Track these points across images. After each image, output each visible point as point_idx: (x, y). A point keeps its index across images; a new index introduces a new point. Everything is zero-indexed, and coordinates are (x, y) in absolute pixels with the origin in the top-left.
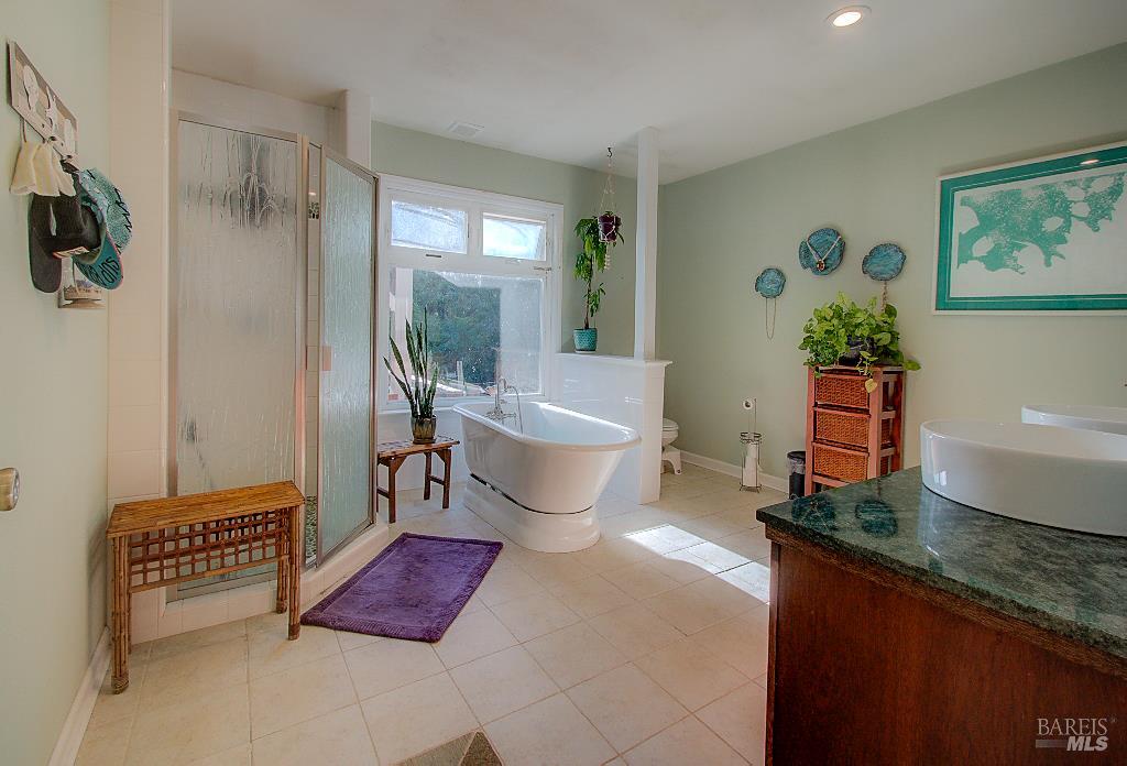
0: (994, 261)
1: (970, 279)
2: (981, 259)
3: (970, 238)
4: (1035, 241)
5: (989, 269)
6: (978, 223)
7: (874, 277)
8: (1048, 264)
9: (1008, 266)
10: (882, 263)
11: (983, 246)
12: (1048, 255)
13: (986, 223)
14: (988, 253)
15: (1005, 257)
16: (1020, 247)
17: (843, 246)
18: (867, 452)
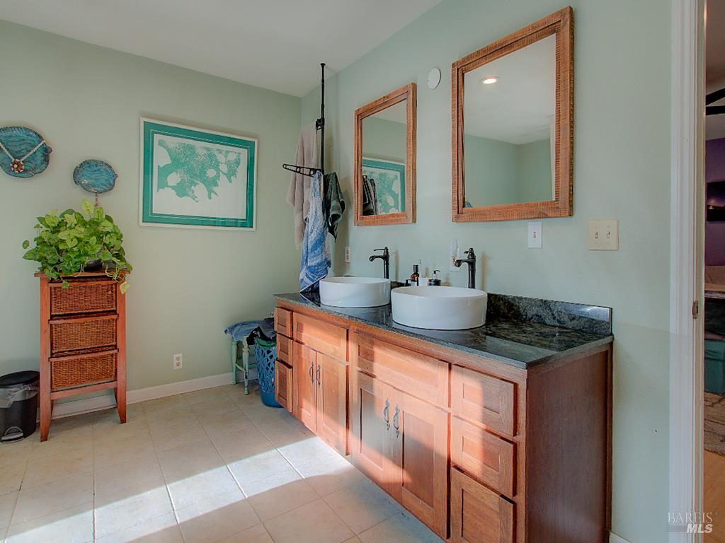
0: (181, 190)
1: (165, 201)
2: (173, 188)
3: (165, 171)
4: (204, 182)
5: (178, 195)
6: (170, 162)
7: (86, 188)
8: (210, 198)
9: (188, 195)
10: (93, 176)
11: (174, 179)
12: (210, 191)
13: (176, 164)
14: (178, 184)
15: (187, 189)
16: (195, 184)
17: (47, 151)
18: (116, 349)
